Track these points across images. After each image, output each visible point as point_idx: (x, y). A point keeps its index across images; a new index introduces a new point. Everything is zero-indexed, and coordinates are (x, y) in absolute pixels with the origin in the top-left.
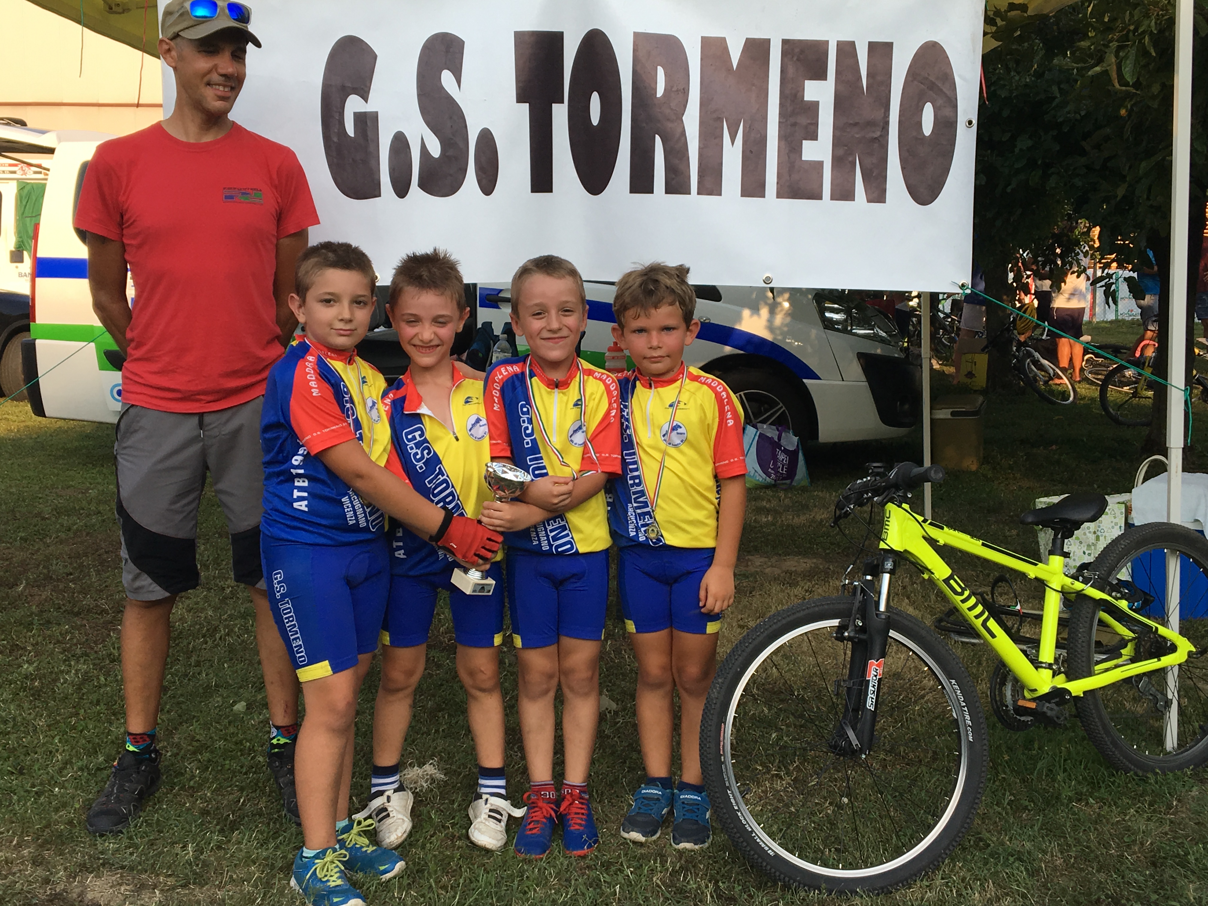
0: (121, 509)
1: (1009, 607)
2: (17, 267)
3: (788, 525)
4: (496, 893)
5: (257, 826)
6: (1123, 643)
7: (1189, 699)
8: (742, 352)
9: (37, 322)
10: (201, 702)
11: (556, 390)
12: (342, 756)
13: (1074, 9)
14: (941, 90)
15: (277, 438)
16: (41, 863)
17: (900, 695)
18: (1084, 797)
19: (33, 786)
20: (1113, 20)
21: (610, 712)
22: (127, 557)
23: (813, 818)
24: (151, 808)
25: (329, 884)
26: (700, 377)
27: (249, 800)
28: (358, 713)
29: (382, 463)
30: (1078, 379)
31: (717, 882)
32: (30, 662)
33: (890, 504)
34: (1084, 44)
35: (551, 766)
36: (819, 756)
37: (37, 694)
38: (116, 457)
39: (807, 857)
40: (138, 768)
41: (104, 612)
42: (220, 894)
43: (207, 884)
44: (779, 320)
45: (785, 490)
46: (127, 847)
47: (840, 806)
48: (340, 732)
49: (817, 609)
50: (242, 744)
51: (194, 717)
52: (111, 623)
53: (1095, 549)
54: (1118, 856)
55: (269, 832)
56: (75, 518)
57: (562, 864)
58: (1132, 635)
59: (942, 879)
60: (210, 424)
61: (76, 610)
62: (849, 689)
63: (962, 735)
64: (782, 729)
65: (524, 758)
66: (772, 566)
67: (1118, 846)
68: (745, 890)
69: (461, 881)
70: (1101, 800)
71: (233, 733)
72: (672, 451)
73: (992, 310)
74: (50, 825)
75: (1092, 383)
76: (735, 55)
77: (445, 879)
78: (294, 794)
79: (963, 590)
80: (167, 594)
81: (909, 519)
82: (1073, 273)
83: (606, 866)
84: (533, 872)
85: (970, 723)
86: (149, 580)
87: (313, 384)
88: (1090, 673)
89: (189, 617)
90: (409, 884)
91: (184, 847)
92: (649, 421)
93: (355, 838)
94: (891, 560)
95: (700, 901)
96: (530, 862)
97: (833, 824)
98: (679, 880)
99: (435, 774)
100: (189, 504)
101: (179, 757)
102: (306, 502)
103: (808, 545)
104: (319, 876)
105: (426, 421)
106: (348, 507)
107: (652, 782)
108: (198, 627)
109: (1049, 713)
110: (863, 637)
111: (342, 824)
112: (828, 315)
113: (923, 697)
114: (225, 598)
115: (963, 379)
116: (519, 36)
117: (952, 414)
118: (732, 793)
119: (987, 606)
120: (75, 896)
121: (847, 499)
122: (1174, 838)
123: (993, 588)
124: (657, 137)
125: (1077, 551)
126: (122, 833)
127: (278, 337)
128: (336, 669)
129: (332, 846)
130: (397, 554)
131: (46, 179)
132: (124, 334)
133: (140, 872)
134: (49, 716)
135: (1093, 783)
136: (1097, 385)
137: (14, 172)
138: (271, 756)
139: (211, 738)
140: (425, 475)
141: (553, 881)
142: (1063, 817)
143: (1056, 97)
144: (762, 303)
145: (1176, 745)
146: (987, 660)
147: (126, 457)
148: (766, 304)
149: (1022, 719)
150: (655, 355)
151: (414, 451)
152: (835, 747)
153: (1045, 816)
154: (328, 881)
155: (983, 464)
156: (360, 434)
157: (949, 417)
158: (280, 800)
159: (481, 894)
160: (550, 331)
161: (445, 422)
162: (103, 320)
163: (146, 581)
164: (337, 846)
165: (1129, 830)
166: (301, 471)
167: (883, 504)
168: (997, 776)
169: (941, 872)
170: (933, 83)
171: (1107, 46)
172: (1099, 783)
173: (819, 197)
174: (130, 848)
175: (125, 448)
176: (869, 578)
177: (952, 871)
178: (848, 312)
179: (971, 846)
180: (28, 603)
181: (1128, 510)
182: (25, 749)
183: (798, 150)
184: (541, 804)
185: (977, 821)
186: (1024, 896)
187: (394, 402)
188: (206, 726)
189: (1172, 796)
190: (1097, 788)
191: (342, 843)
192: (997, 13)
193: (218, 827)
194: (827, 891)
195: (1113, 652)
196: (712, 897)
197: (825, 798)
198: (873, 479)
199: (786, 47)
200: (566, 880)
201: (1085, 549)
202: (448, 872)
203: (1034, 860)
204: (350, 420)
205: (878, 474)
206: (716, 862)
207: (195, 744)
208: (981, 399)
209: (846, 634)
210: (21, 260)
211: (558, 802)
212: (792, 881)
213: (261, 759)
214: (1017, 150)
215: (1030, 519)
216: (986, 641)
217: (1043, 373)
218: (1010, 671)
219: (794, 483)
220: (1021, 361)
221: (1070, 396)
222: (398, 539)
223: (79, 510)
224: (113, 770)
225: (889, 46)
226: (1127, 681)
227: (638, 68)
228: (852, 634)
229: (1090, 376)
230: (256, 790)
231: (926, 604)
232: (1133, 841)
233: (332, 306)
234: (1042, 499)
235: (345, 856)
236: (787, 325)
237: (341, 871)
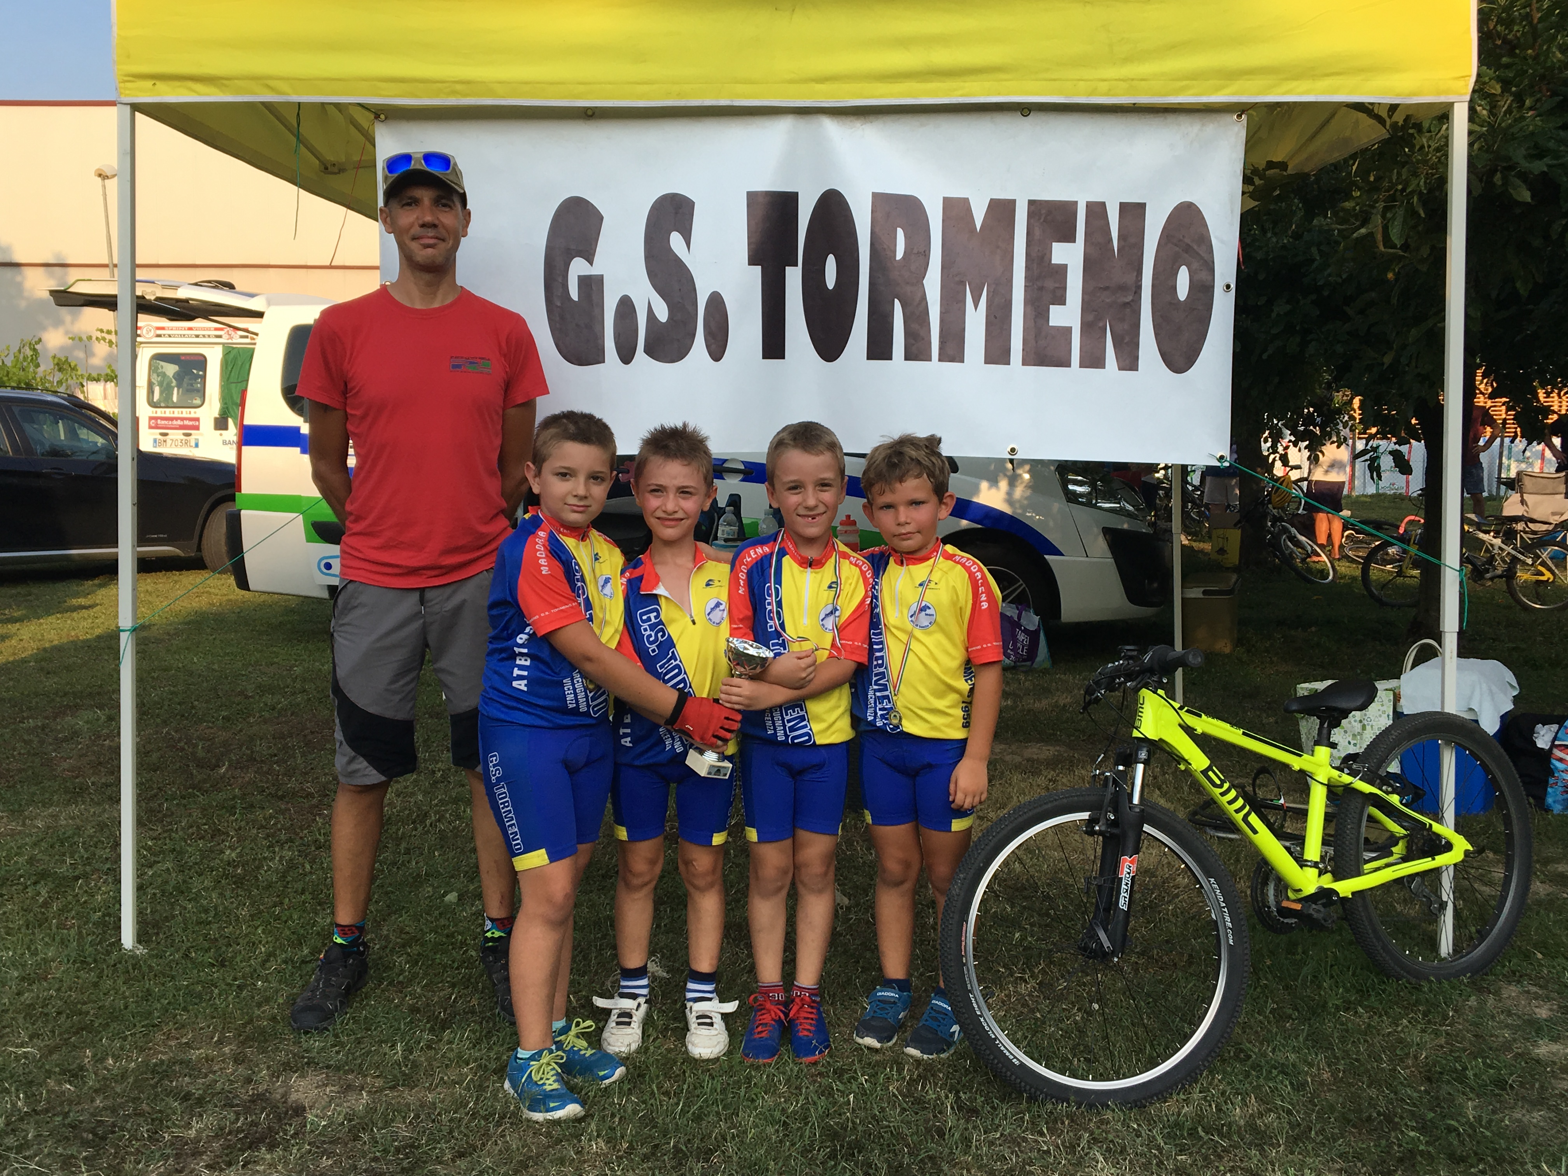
0: (337, 690)
1: (1272, 800)
2: (221, 435)
3: (1029, 711)
4: (722, 1101)
5: (469, 1026)
6: (1394, 840)
7: (1464, 900)
8: (980, 526)
9: (243, 492)
10: (410, 893)
11: (809, 569)
12: (560, 949)
13: (1336, 168)
14: (1198, 254)
15: (502, 615)
16: (243, 1061)
17: (1153, 893)
18: (1352, 1006)
19: (235, 979)
20: (1378, 179)
21: (842, 908)
22: (343, 739)
23: (1060, 1025)
24: (358, 1005)
25: (545, 1087)
26: (955, 555)
27: (461, 997)
28: (576, 906)
29: (613, 645)
30: (1337, 557)
31: (958, 1092)
32: (231, 848)
33: (1144, 690)
34: (1348, 205)
35: (781, 966)
36: (1066, 958)
37: (239, 882)
38: (332, 635)
39: (1054, 1066)
40: (346, 962)
41: (310, 795)
42: (430, 1097)
43: (417, 1086)
44: (1019, 492)
45: (1026, 673)
46: (333, 1046)
47: (1090, 1013)
48: (556, 924)
49: (1065, 801)
50: (454, 937)
51: (404, 907)
52: (317, 807)
53: (1361, 739)
54: (1390, 1070)
55: (481, 1032)
56: (279, 696)
57: (791, 1070)
58: (1404, 832)
59: (1200, 1092)
60: (431, 601)
61: (280, 793)
62: (1099, 887)
63: (1221, 937)
64: (1026, 929)
65: (751, 955)
66: (1012, 753)
67: (1391, 1060)
68: (988, 1101)
69: (685, 1087)
70: (1368, 1008)
71: (444, 926)
72: (918, 633)
73: (1247, 482)
74: (252, 1020)
75: (1353, 561)
76: (979, 216)
77: (667, 1084)
78: (508, 990)
79: (1223, 782)
80: (383, 778)
81: (1165, 706)
82: (1333, 443)
83: (839, 1073)
84: (761, 1078)
85: (1230, 925)
86: (365, 764)
87: (542, 562)
88: (1359, 873)
89: (398, 802)
90: (629, 1089)
91: (393, 1046)
92: (898, 601)
93: (572, 1039)
94: (1145, 749)
95: (940, 1113)
96: (758, 1068)
97: (1082, 1032)
98: (916, 1089)
99: (657, 971)
100: (407, 684)
101: (388, 950)
102: (525, 682)
103: (1051, 731)
104: (535, 1079)
105: (663, 602)
106: (569, 689)
107: (889, 983)
108: (407, 812)
109: (1315, 915)
110: (1115, 831)
111: (559, 1024)
112: (1071, 487)
113: (1177, 896)
114: (435, 782)
115: (1214, 556)
116: (752, 197)
117: (1204, 593)
118: (975, 997)
119: (1249, 800)
120: (278, 1096)
121: (1098, 683)
122: (1451, 1051)
123: (1254, 780)
124: (896, 301)
125: (1341, 740)
126: (328, 1031)
127: (503, 511)
128: (554, 857)
129: (547, 1046)
130: (623, 741)
131: (255, 344)
132: (343, 506)
133: (346, 1073)
134: (252, 904)
135: (1362, 991)
136: (1360, 563)
137: (220, 337)
138: (485, 950)
139: (421, 930)
140: (657, 658)
141: (783, 1089)
142: (1330, 1027)
143: (1315, 260)
144: (1001, 474)
145: (1451, 951)
146: (1246, 856)
147: (342, 634)
148: (1005, 475)
149: (1286, 921)
150: (904, 531)
151: (648, 633)
152: (1085, 949)
153: (1310, 1026)
154: (544, 1084)
155: (1237, 646)
156: (591, 614)
157: (1201, 596)
158: (493, 996)
159: (706, 1101)
160: (807, 508)
161: (683, 604)
162: (322, 490)
163: (362, 764)
164: (554, 1047)
165: (1401, 1043)
166: (525, 651)
167: (1137, 690)
168: (1259, 982)
169: (1199, 1085)
170: (1188, 245)
171: (1373, 207)
172: (1368, 991)
173: (1068, 365)
174: (336, 1046)
175: (343, 625)
176: (1121, 768)
177: (1211, 1084)
178: (1093, 485)
179: (1230, 1058)
180: (230, 786)
181: (1397, 698)
182: (227, 940)
183: (1044, 315)
184: (768, 1005)
185: (1238, 1030)
186: (1289, 1112)
187: (630, 581)
188: (416, 918)
189: (1448, 1006)
190: (1366, 996)
191: (559, 1045)
192: (1255, 171)
193: (428, 1025)
194: (1076, 1103)
195: (1384, 850)
196: (952, 1108)
197: (1073, 1003)
198: (1126, 662)
199: (1033, 208)
200: (796, 1088)
201: (1350, 739)
202: (671, 1077)
203: (1299, 1073)
204: (581, 600)
205: (1131, 658)
206: (956, 1071)
207: (403, 936)
208: (1234, 577)
209: (1097, 828)
210: (226, 428)
211: (787, 1004)
212: (1038, 1093)
213: (473, 953)
214: (1274, 315)
215: (1294, 708)
216: (1247, 837)
217: (1300, 550)
218: (1273, 869)
219: (1035, 665)
220: (1276, 537)
221: (1328, 574)
222: (626, 726)
223: (284, 688)
224: (319, 963)
225: (1142, 206)
226: (1399, 881)
227: (877, 230)
228: (1103, 828)
229: (1350, 553)
230: (468, 987)
231: (1178, 796)
232: (1406, 1054)
233: (568, 480)
234: (1303, 685)
235: (562, 1058)
236: (1026, 498)
237: (558, 1074)
